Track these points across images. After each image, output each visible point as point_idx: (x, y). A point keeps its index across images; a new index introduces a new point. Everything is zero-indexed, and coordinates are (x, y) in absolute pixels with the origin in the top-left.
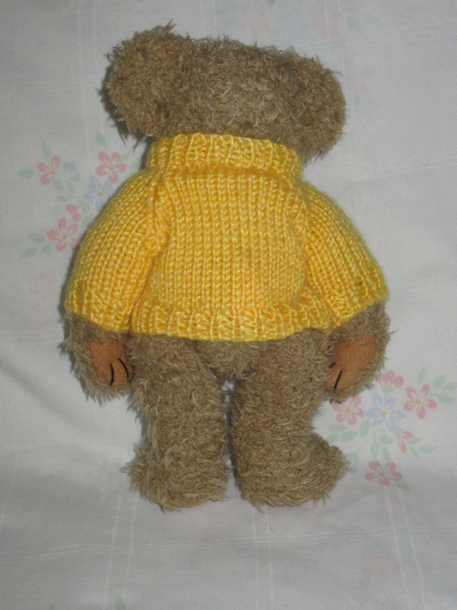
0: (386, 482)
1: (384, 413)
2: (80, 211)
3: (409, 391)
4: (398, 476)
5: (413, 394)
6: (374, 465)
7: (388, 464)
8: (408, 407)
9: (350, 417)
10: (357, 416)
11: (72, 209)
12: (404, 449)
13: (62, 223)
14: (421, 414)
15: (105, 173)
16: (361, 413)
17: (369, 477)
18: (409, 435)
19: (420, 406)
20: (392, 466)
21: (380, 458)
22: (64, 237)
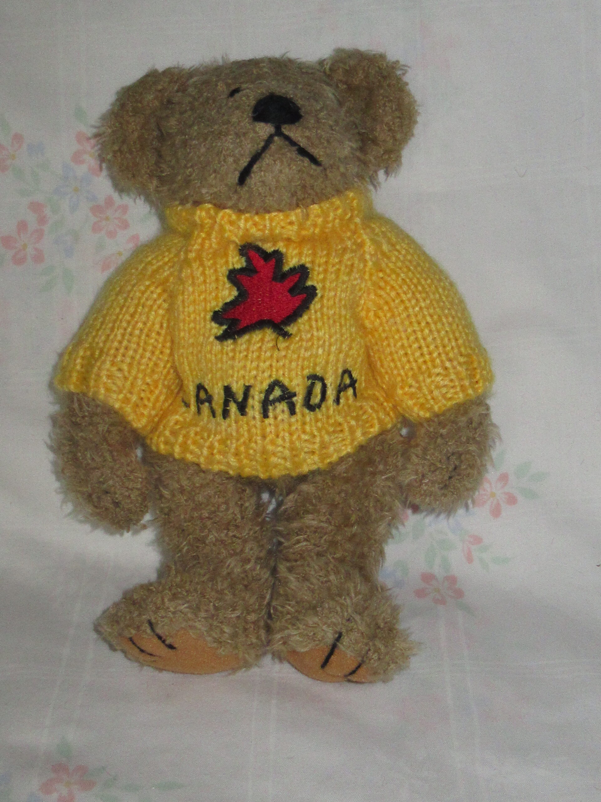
2: (47, 211)
4: (459, 594)
6: (427, 578)
7: (447, 578)
11: (36, 207)
12: (470, 559)
13: (22, 226)
14: (496, 512)
15: (82, 162)
18: (477, 540)
20: (452, 580)
22: (25, 246)
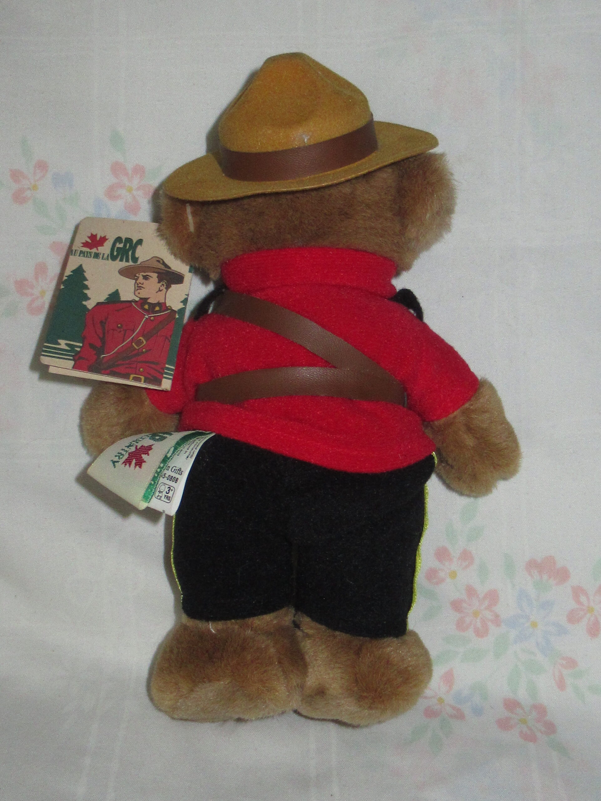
0: (530, 738)
1: (534, 625)
3: (578, 592)
5: (583, 599)
8: (573, 618)
9: (479, 624)
10: (490, 624)
16: (497, 620)
17: (504, 724)
19: (592, 619)
21: (522, 695)
